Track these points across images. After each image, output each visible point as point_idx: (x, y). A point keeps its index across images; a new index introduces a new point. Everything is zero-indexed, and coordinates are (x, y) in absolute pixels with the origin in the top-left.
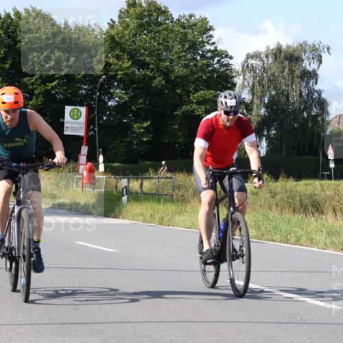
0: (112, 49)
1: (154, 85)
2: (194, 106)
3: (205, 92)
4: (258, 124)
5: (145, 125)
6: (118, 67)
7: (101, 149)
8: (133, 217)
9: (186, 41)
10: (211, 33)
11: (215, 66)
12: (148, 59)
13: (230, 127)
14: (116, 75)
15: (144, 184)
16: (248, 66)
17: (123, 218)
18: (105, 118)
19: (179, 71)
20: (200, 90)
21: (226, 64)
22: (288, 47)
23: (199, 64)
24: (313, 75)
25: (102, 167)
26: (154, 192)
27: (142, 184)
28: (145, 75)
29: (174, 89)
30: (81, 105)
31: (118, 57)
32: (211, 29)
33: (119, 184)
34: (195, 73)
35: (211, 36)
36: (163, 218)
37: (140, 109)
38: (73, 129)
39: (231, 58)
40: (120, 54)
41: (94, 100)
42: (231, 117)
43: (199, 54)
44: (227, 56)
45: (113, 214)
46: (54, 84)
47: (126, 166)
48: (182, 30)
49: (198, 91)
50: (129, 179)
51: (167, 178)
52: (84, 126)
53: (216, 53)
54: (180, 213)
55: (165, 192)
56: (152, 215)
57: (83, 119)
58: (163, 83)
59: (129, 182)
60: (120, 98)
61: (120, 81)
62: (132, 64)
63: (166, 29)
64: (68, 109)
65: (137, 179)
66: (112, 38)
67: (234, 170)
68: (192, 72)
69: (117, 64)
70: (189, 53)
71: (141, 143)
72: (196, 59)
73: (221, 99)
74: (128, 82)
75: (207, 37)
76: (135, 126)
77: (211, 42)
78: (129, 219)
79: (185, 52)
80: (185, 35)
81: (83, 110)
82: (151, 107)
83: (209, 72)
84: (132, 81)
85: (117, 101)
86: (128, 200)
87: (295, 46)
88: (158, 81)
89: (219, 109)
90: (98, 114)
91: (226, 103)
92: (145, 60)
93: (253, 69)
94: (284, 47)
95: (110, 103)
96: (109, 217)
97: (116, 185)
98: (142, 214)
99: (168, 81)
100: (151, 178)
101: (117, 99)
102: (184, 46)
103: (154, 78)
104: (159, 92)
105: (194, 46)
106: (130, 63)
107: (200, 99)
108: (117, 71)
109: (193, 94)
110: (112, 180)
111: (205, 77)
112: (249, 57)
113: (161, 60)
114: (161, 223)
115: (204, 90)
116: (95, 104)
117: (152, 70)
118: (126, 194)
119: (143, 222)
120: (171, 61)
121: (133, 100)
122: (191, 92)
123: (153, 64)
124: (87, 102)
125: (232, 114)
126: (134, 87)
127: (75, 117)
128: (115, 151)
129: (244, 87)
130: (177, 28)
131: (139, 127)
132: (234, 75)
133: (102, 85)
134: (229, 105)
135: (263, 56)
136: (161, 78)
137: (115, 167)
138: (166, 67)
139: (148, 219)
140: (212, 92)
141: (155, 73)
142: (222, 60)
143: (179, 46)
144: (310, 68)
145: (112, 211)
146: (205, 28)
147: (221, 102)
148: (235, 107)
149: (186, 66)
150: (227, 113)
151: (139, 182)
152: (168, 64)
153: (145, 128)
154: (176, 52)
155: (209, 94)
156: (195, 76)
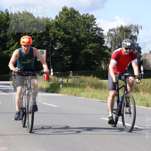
0: (56, 27)
1: (73, 41)
2: (88, 50)
3: (93, 44)
5: (69, 57)
6: (59, 34)
7: (52, 67)
8: (64, 93)
9: (85, 24)
10: (95, 21)
11: (97, 34)
12: (70, 31)
13: (127, 55)
14: (58, 37)
16: (109, 34)
17: (60, 94)
18: (53, 54)
19: (83, 36)
20: (91, 43)
21: (101, 33)
22: (126, 26)
23: (91, 33)
24: (135, 37)
25: (52, 74)
26: (72, 83)
27: (68, 80)
28: (69, 37)
29: (80, 43)
30: (44, 49)
31: (59, 30)
32: (95, 19)
33: (59, 80)
34: (88, 37)
35: (95, 22)
36: (76, 94)
37: (67, 50)
39: (103, 31)
40: (60, 29)
41: (49, 47)
42: (128, 51)
43: (90, 29)
44: (101, 30)
45: (56, 92)
47: (62, 73)
48: (84, 20)
49: (90, 44)
50: (62, 78)
51: (77, 78)
52: (45, 57)
53: (97, 29)
54: (83, 92)
55: (77, 83)
56: (71, 93)
57: (45, 55)
58: (76, 40)
59: (62, 79)
60: (59, 46)
61: (59, 40)
62: (64, 33)
63: (78, 19)
65: (66, 78)
66: (57, 23)
67: (128, 75)
69: (58, 33)
70: (87, 29)
71: (67, 64)
72: (89, 31)
73: (124, 43)
74: (62, 40)
75: (94, 23)
76: (65, 57)
77: (95, 24)
78: (63, 94)
79: (85, 28)
80: (85, 22)
81: (45, 51)
82: (71, 50)
83: (94, 36)
84: (64, 40)
85: (58, 48)
86: (62, 87)
87: (128, 26)
88: (75, 40)
89: (122, 47)
90: (51, 53)
91: (126, 44)
92: (69, 31)
93: (111, 35)
94: (124, 26)
95: (55, 48)
96: (55, 93)
97: (58, 81)
98: (68, 92)
99: (78, 40)
100: (71, 78)
101: (58, 47)
102: (84, 26)
103: (73, 38)
104: (75, 44)
105: (89, 26)
106: (63, 32)
107: (91, 47)
108: (58, 36)
110: (56, 79)
111: (92, 38)
112: (110, 30)
113: (75, 32)
114: (75, 96)
115: (92, 43)
116: (49, 49)
117: (72, 35)
118: (62, 84)
119: (68, 95)
120: (80, 32)
121: (64, 47)
122: (87, 44)
123: (72, 33)
124: (47, 48)
125: (129, 49)
126: (65, 42)
127: (42, 54)
128: (57, 67)
129: (108, 42)
130: (82, 19)
131: (67, 58)
132: (104, 37)
133: (52, 41)
134: (127, 45)
135: (115, 30)
137: (57, 74)
138: (78, 34)
139: (70, 94)
140: (95, 44)
141: (73, 37)
142: (100, 32)
143: (83, 26)
144: (134, 35)
145: (56, 91)
146: (93, 19)
147: (124, 44)
148: (130, 46)
149: (85, 34)
150: (126, 49)
152: (78, 33)
153: (69, 58)
154: (81, 28)
155: (94, 45)
156: (89, 38)
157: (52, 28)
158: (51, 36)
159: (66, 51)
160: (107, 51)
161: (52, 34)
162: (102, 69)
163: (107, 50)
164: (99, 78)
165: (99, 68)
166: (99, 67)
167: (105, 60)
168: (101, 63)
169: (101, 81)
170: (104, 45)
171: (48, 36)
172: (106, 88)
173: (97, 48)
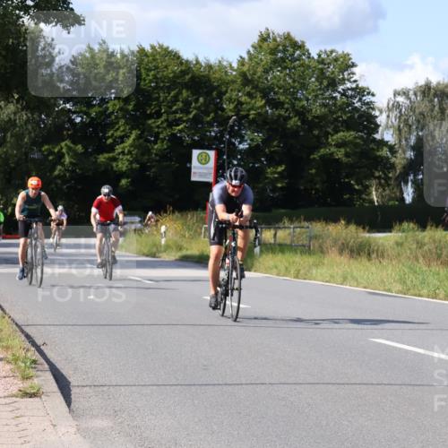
0: (243, 86)
1: (289, 126)
2: (333, 149)
3: (345, 134)
4: (404, 167)
5: (280, 169)
6: (250, 106)
8: (266, 270)
9: (324, 78)
10: (353, 69)
11: (356, 105)
12: (282, 98)
14: (248, 115)
15: (278, 234)
16: (393, 104)
17: (255, 271)
19: (317, 109)
20: (340, 131)
21: (368, 102)
22: (438, 83)
23: (339, 103)
26: (288, 242)
27: (275, 234)
28: (280, 116)
29: (311, 130)
30: (211, 149)
31: (249, 95)
34: (333, 113)
35: (353, 73)
36: (299, 271)
37: (273, 151)
38: (201, 175)
40: (253, 91)
41: (224, 143)
43: (338, 92)
44: (369, 93)
46: (181, 126)
48: (319, 66)
49: (337, 133)
50: (261, 228)
51: (303, 227)
52: (212, 171)
53: (357, 91)
54: (317, 266)
55: (301, 243)
56: (286, 268)
57: (212, 164)
58: (299, 124)
60: (252, 140)
61: (254, 121)
62: (265, 103)
63: (303, 65)
64: (196, 153)
65: (270, 228)
66: (244, 75)
68: (330, 111)
69: (249, 103)
70: (327, 91)
72: (335, 98)
74: (260, 123)
76: (269, 170)
77: (352, 79)
78: (261, 272)
79: (323, 90)
80: (322, 71)
81: (212, 154)
82: (285, 151)
83: (349, 112)
84: (265, 122)
85: (248, 144)
86: (261, 251)
88: (294, 122)
90: (228, 158)
92: (279, 98)
93: (397, 106)
95: (241, 146)
98: (276, 267)
99: (303, 122)
100: (285, 228)
102: (321, 83)
103: (290, 118)
104: (294, 133)
105: (333, 83)
106: (263, 102)
107: (340, 141)
108: (249, 111)
109: (332, 135)
111: (345, 118)
113: (296, 99)
114: (297, 277)
115: (344, 131)
116: (224, 147)
117: (287, 110)
118: (259, 244)
119: (278, 275)
120: (308, 100)
121: (266, 141)
122: (329, 133)
123: (287, 103)
126: (268, 129)
127: (203, 161)
129: (387, 127)
130: (314, 64)
131: (273, 172)
133: (232, 127)
135: (411, 93)
136: (296, 119)
138: (303, 107)
140: (352, 133)
141: (290, 113)
142: (364, 98)
143: (317, 84)
146: (346, 65)
149: (324, 105)
151: (273, 232)
152: (305, 103)
153: (279, 173)
154: (313, 90)
155: (349, 135)
156: (334, 116)
157: (232, 90)
158: (230, 110)
159: (271, 152)
160: (385, 152)
161: (232, 106)
162: (372, 202)
163: (385, 149)
164: (364, 228)
165: (364, 200)
166: (364, 196)
167: (379, 178)
168: (367, 187)
169: (367, 235)
170: (378, 136)
171: (220, 112)
172: (383, 256)
173: (356, 145)
